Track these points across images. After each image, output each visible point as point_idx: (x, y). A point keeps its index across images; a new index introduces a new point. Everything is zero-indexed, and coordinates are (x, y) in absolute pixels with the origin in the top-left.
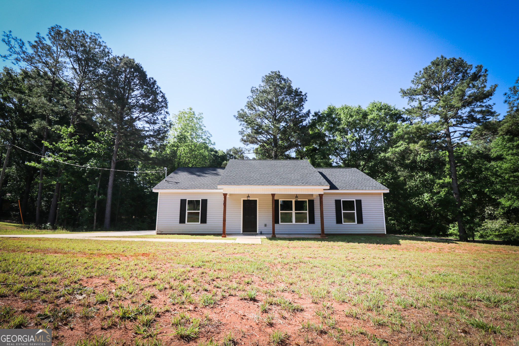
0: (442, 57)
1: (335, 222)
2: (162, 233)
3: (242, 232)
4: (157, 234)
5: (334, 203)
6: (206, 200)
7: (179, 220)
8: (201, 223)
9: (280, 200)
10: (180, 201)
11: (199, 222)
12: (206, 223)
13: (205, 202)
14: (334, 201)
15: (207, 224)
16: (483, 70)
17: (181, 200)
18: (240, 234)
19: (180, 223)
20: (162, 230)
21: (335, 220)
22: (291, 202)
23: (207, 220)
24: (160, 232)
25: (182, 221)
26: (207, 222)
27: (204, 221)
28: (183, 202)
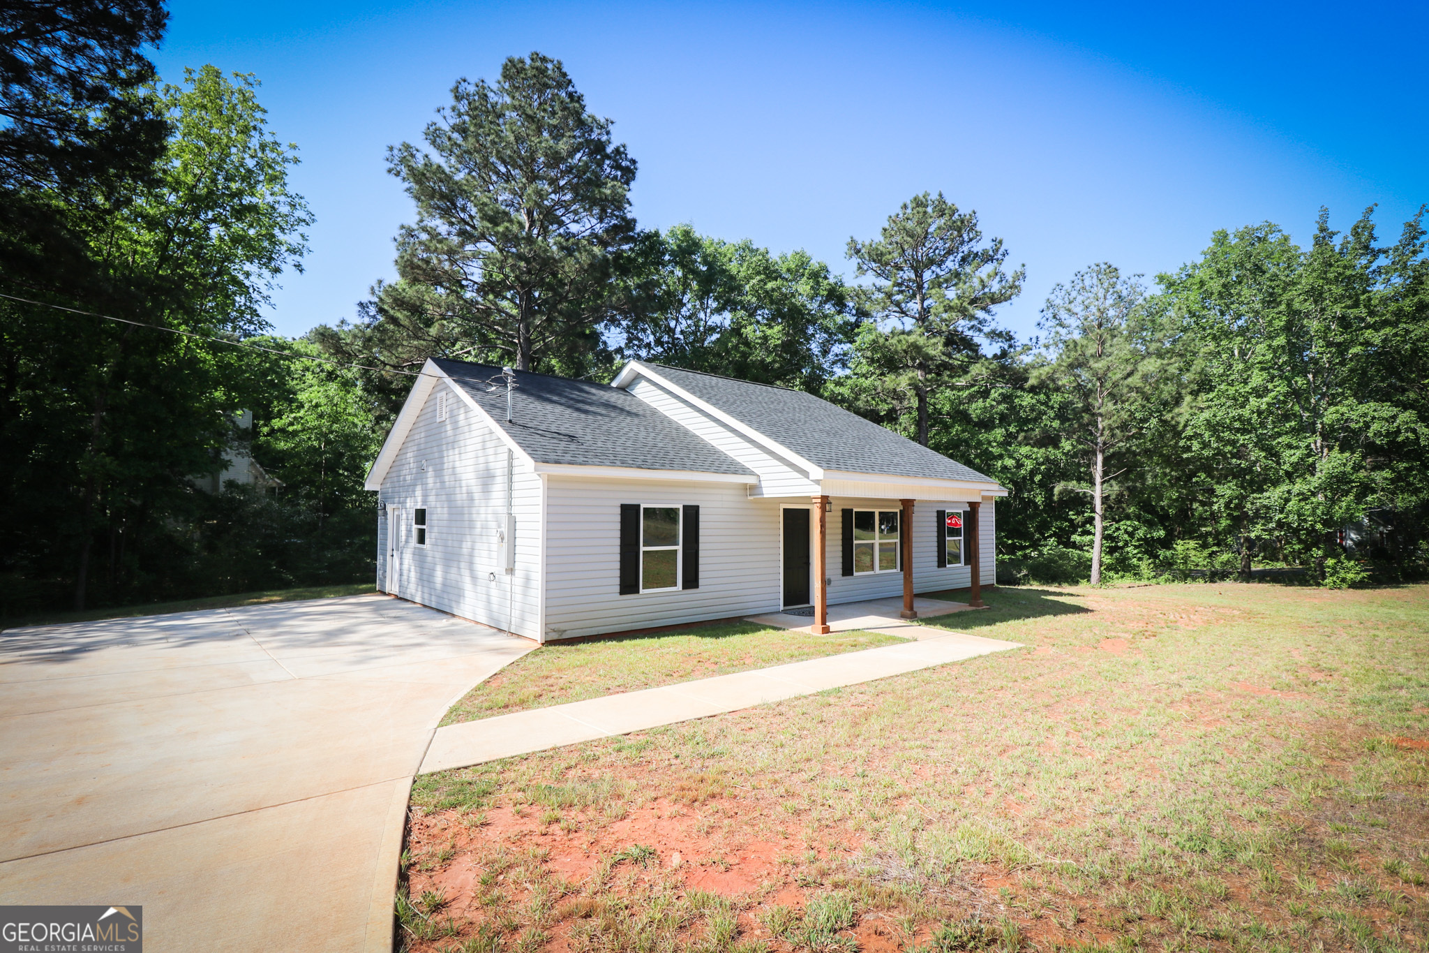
0: (941, 195)
1: (936, 564)
2: (565, 636)
3: (782, 608)
4: (549, 643)
5: (935, 519)
6: (698, 507)
7: (618, 581)
8: (684, 587)
9: (855, 510)
10: (618, 511)
11: (675, 584)
12: (697, 586)
13: (692, 514)
14: (935, 514)
15: (701, 588)
16: (1001, 252)
17: (625, 508)
18: (778, 612)
19: (622, 592)
20: (562, 627)
21: (936, 559)
22: (872, 514)
23: (701, 575)
24: (555, 636)
25: (629, 585)
26: (701, 582)
27: (691, 580)
28: (629, 514)
